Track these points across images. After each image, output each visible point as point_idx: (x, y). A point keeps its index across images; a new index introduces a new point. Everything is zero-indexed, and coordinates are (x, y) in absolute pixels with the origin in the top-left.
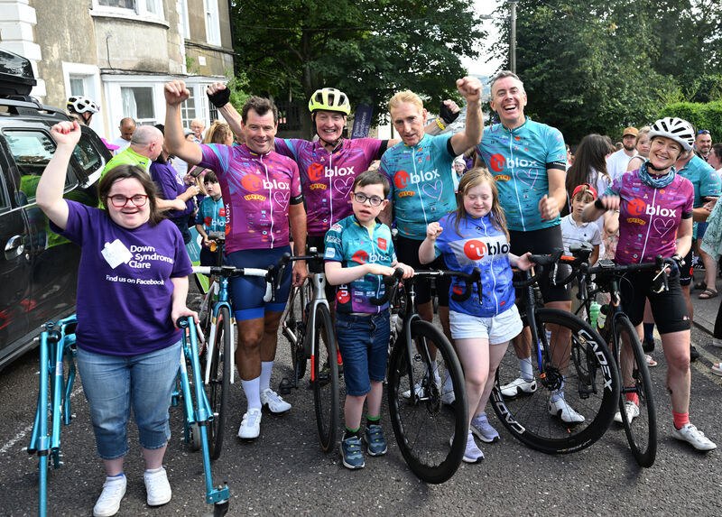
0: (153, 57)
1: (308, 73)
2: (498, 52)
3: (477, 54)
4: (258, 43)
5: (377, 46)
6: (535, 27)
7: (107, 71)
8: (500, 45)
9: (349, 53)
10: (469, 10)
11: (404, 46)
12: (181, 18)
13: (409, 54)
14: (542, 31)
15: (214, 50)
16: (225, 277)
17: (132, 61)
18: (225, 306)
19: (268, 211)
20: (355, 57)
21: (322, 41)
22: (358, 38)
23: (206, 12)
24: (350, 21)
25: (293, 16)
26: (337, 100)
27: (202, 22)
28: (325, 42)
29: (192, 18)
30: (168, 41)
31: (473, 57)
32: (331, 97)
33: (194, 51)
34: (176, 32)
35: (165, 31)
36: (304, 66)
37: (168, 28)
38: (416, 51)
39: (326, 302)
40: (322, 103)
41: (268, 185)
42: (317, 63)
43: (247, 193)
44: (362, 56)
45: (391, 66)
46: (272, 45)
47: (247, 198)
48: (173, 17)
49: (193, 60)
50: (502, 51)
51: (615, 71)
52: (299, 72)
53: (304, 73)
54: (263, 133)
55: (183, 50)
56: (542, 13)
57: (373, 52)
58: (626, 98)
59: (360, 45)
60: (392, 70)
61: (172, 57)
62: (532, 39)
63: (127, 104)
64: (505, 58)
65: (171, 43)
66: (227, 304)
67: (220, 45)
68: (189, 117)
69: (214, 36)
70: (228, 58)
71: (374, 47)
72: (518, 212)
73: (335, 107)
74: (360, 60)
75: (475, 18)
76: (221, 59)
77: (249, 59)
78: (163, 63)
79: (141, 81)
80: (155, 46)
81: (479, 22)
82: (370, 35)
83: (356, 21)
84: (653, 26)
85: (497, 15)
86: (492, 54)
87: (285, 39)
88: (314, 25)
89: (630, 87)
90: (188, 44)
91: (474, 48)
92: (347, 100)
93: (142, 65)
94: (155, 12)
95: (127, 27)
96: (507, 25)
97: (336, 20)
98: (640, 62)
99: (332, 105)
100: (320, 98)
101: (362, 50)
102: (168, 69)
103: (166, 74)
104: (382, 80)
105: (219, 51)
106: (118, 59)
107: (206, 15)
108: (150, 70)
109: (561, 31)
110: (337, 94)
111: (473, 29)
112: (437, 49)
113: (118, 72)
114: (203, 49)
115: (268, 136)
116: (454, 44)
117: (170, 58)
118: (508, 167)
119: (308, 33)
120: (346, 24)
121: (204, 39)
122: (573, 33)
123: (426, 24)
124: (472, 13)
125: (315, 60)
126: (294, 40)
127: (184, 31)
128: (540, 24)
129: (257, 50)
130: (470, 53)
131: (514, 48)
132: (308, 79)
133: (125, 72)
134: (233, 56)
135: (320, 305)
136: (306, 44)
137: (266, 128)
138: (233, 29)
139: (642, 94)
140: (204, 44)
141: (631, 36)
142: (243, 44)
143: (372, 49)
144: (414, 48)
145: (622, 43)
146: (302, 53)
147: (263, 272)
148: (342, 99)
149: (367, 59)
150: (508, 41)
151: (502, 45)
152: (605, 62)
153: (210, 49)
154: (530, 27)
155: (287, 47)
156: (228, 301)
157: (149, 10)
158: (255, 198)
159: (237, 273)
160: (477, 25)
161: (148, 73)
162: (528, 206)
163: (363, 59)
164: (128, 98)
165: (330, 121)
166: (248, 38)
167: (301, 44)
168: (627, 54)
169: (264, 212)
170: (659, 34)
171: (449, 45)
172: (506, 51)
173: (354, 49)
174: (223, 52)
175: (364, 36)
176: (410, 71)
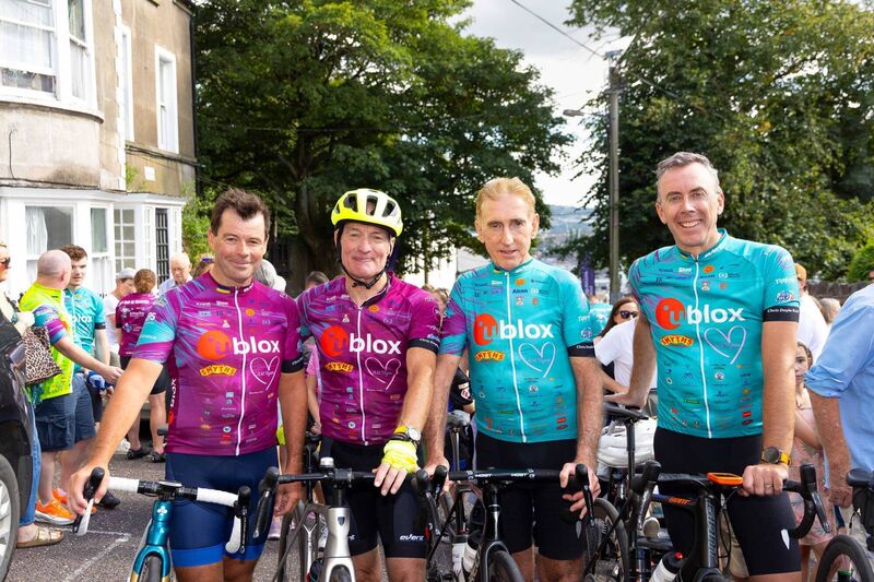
0: (76, 162)
1: (304, 194)
2: (591, 165)
3: (557, 168)
4: (232, 151)
5: (410, 155)
6: (648, 129)
7: (7, 182)
8: (594, 154)
9: (367, 166)
10: (547, 103)
11: (447, 156)
12: (122, 110)
13: (455, 169)
14: (659, 133)
15: (169, 159)
16: (163, 500)
17: (45, 168)
18: (157, 555)
19: (238, 393)
20: (374, 172)
21: (327, 149)
22: (379, 144)
23: (159, 103)
24: (369, 117)
25: (285, 112)
26: (381, 206)
27: (153, 118)
28: (331, 150)
29: (138, 111)
30: (101, 142)
31: (552, 172)
32: (372, 201)
33: (138, 159)
34: (113, 130)
35: (97, 124)
36: (299, 184)
37: (101, 121)
38: (466, 163)
39: (348, 563)
40: (355, 209)
41: (243, 347)
42: (317, 179)
43: (205, 364)
44: (385, 170)
45: (428, 184)
46: (252, 155)
47: (205, 372)
48: (111, 109)
49: (136, 171)
50: (597, 163)
51: (772, 192)
52: (291, 194)
53: (298, 196)
54: (247, 250)
55: (122, 155)
56: (659, 107)
57: (404, 164)
58: (790, 235)
59: (382, 155)
60: (429, 192)
61: (106, 165)
62: (644, 144)
63: (34, 232)
64: (600, 173)
65: (105, 144)
66: (161, 550)
67: (177, 152)
68: (126, 254)
69: (170, 139)
70: (188, 170)
71: (404, 157)
72: (700, 403)
73: (378, 218)
74: (383, 175)
75: (555, 115)
76: (177, 170)
77: (218, 174)
78: (91, 171)
79: (57, 198)
80: (80, 147)
81: (561, 121)
82: (396, 140)
83: (377, 119)
84: (828, 128)
85: (588, 111)
86: (581, 167)
87: (272, 146)
88: (316, 125)
89: (795, 219)
90: (130, 149)
91: (554, 159)
92: (397, 210)
93: (59, 174)
94: (84, 99)
95: (41, 118)
96: (604, 124)
97: (349, 117)
98: (811, 181)
99: (372, 213)
100: (352, 203)
101: (385, 160)
102: (98, 182)
103: (95, 188)
104: (415, 206)
105: (175, 160)
106: (24, 164)
107: (159, 108)
108: (71, 181)
109: (688, 134)
110: (383, 198)
111: (553, 131)
112: (499, 160)
113: (23, 183)
114: (151, 156)
115: (252, 256)
116: (521, 154)
117: (103, 166)
118: (690, 321)
119: (306, 136)
120: (362, 122)
121: (154, 141)
122: (706, 136)
123: (481, 124)
124: (550, 108)
125: (314, 175)
126: (285, 147)
127: (125, 131)
128: (655, 123)
129: (231, 161)
130: (548, 167)
131: (616, 160)
132: (304, 204)
133: (33, 184)
134: (196, 168)
135: (337, 568)
136: (302, 152)
137: (252, 241)
138: (197, 129)
139: (815, 229)
140: (153, 149)
141: (793, 142)
142: (210, 152)
143: (401, 161)
144: (462, 161)
145: (781, 152)
146: (296, 166)
147: (229, 499)
148: (390, 208)
149: (393, 175)
150: (606, 149)
151: (596, 154)
152: (757, 179)
153: (163, 157)
154: (640, 128)
155: (274, 157)
156: (164, 546)
157: (76, 94)
158: (218, 371)
159: (185, 495)
160: (557, 126)
161: (68, 185)
162: (720, 394)
163: (388, 175)
164: (36, 223)
165: (366, 242)
166: (219, 144)
167: (295, 153)
168: (789, 170)
169: (230, 395)
170: (838, 139)
171: (516, 155)
172: (602, 165)
173: (374, 159)
174: (181, 161)
175: (389, 142)
176: (456, 192)
